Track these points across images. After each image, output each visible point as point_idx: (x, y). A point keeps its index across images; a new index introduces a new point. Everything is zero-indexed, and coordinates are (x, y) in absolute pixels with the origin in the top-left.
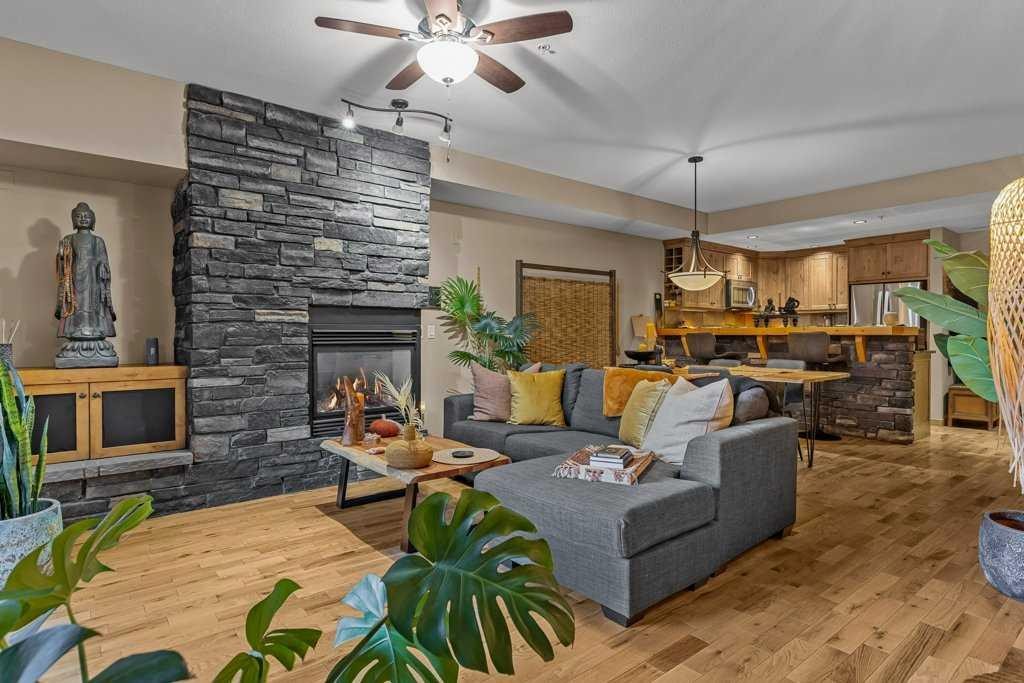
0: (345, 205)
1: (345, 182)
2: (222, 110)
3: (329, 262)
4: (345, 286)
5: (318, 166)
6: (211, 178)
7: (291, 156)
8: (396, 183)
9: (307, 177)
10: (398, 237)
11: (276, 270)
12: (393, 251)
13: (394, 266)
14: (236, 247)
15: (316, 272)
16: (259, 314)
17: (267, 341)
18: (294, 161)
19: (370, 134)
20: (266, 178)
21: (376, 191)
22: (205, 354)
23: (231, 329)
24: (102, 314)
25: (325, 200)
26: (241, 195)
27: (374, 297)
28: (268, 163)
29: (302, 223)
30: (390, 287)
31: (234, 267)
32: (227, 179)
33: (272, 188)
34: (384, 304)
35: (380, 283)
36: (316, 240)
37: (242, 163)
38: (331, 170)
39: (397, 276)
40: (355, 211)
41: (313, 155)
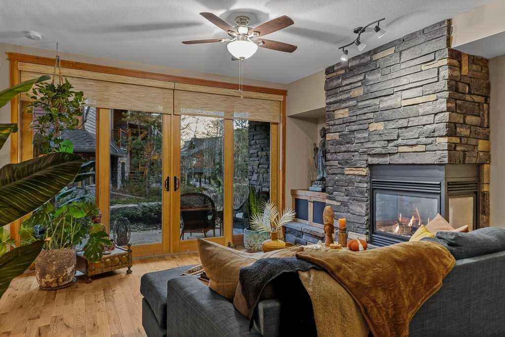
0: (385, 98)
1: (385, 83)
2: (334, 74)
3: (377, 138)
4: (384, 151)
5: (371, 80)
6: (331, 107)
8: (418, 69)
9: (366, 90)
10: (420, 109)
11: (352, 147)
12: (414, 122)
13: (414, 133)
14: (339, 137)
15: (369, 145)
16: (346, 170)
17: (349, 185)
19: (399, 43)
20: (349, 99)
21: (404, 81)
22: (329, 189)
23: (337, 178)
25: (375, 100)
26: (341, 111)
27: (403, 157)
28: (349, 91)
29: (363, 117)
30: (414, 149)
31: (338, 147)
32: (335, 105)
33: (351, 103)
34: (410, 162)
35: (406, 147)
36: (370, 125)
37: (341, 95)
38: (378, 79)
39: (418, 140)
40: (390, 101)
41: (369, 75)
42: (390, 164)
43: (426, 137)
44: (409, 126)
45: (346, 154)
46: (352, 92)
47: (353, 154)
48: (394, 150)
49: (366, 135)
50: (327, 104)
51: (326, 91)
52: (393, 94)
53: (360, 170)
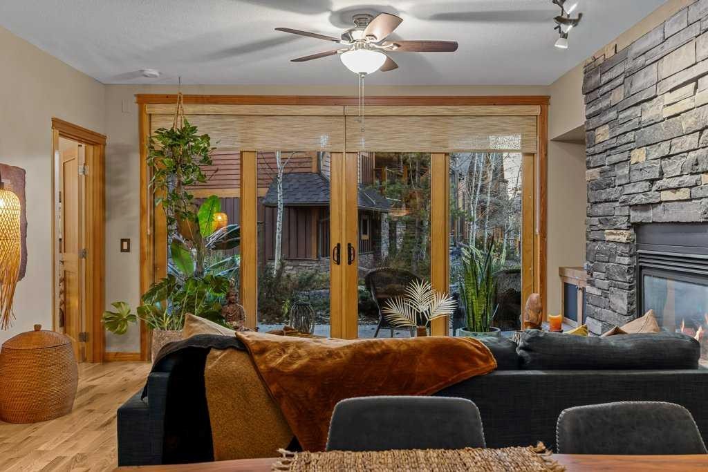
0: (647, 105)
2: (593, 65)
3: (637, 175)
4: (644, 200)
6: (592, 123)
7: (619, 76)
9: (626, 90)
12: (678, 146)
14: (600, 176)
15: (630, 189)
16: (606, 234)
17: (610, 260)
18: (620, 81)
20: (609, 108)
23: (597, 247)
25: (636, 108)
26: (602, 130)
28: (608, 94)
29: (624, 140)
30: (677, 195)
31: (598, 193)
32: (596, 120)
33: (612, 115)
35: (669, 192)
36: (632, 153)
37: (601, 101)
39: (681, 179)
42: (653, 222)
43: (689, 174)
44: (671, 153)
45: (606, 204)
46: (613, 95)
47: (613, 205)
48: (657, 197)
49: (627, 171)
50: (587, 117)
51: (586, 94)
52: (655, 97)
53: (620, 234)
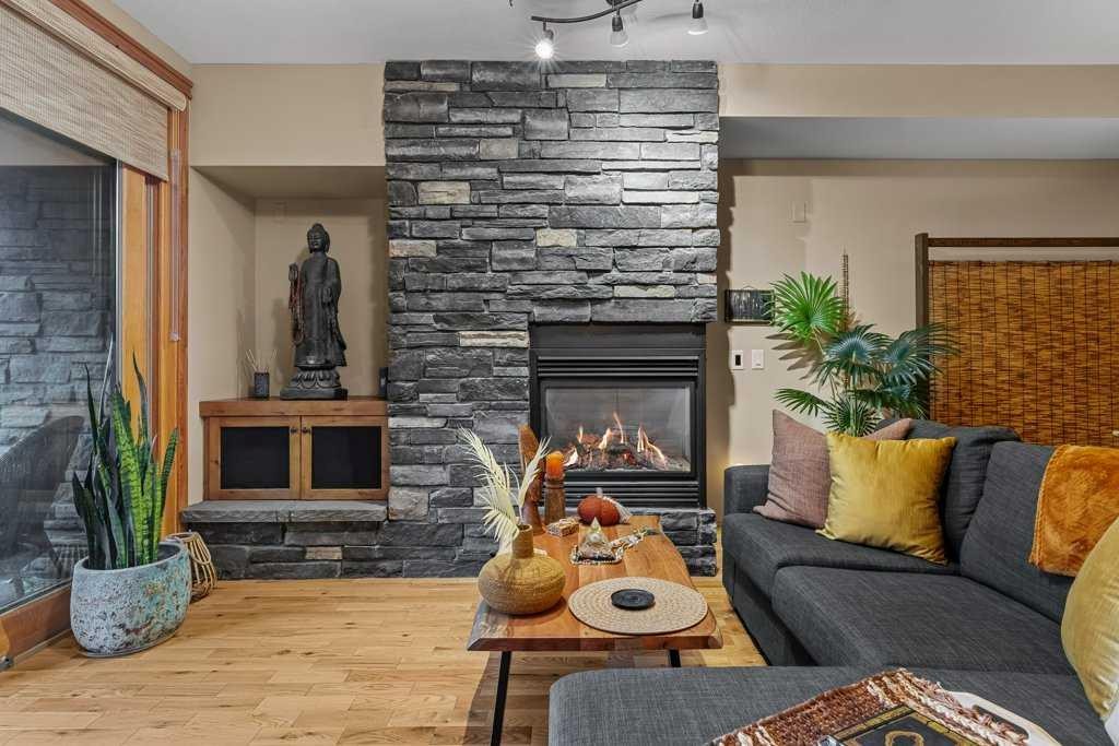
0: (580, 179)
1: (581, 146)
2: (419, 85)
3: (556, 262)
4: (579, 294)
5: (541, 131)
6: (408, 171)
7: (504, 124)
8: (659, 135)
9: (526, 149)
10: (663, 215)
11: (486, 279)
12: (655, 238)
13: (654, 260)
14: (438, 252)
15: (538, 278)
16: (463, 337)
17: (473, 373)
18: (509, 131)
19: (617, 70)
20: (473, 161)
21: (627, 151)
22: (403, 387)
23: (430, 357)
24: (329, 341)
25: (551, 177)
26: (443, 186)
27: (624, 307)
28: (473, 141)
29: (520, 212)
30: (651, 292)
31: (434, 278)
32: (425, 169)
33: (480, 171)
34: (641, 317)
35: (633, 287)
36: (539, 233)
37: (444, 145)
38: (559, 133)
39: (660, 275)
40: (595, 186)
41: (534, 117)
42: (591, 322)
43: (675, 272)
44: (640, 245)
45: (461, 295)
46: (483, 145)
47: (486, 296)
48: (605, 292)
49: (530, 254)
50: (390, 159)
51: (387, 122)
52: (598, 173)
53: (510, 336)
